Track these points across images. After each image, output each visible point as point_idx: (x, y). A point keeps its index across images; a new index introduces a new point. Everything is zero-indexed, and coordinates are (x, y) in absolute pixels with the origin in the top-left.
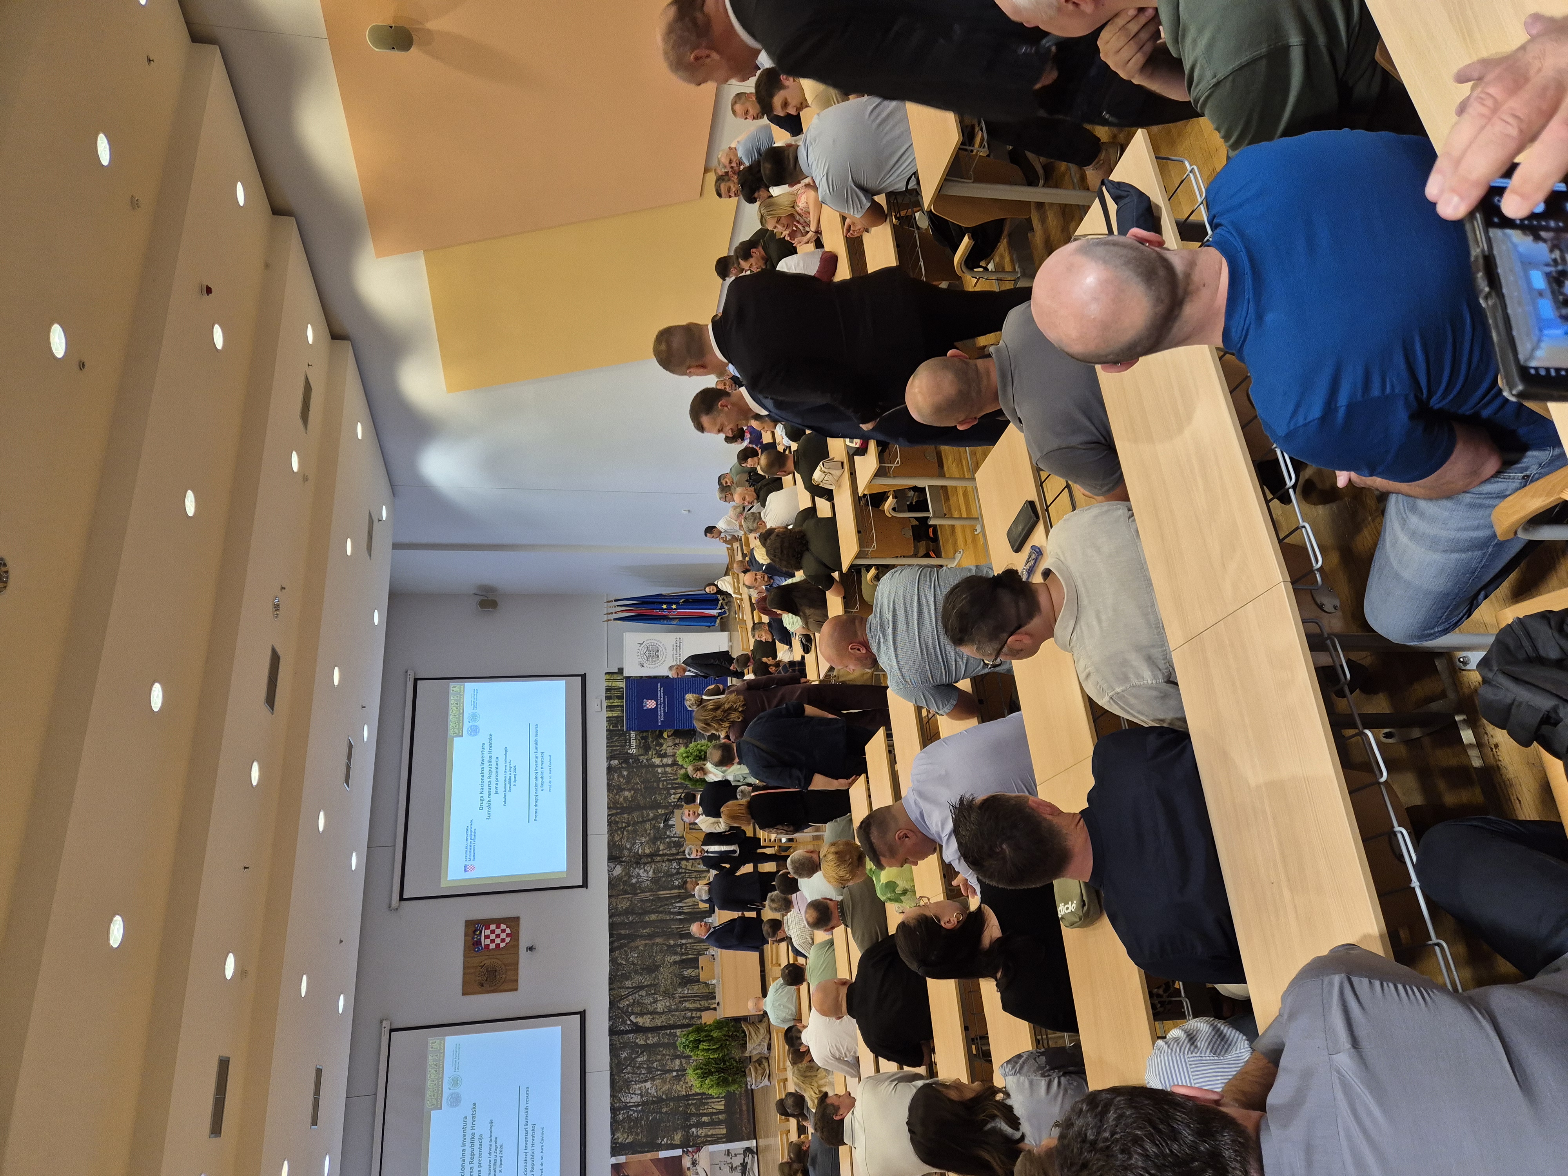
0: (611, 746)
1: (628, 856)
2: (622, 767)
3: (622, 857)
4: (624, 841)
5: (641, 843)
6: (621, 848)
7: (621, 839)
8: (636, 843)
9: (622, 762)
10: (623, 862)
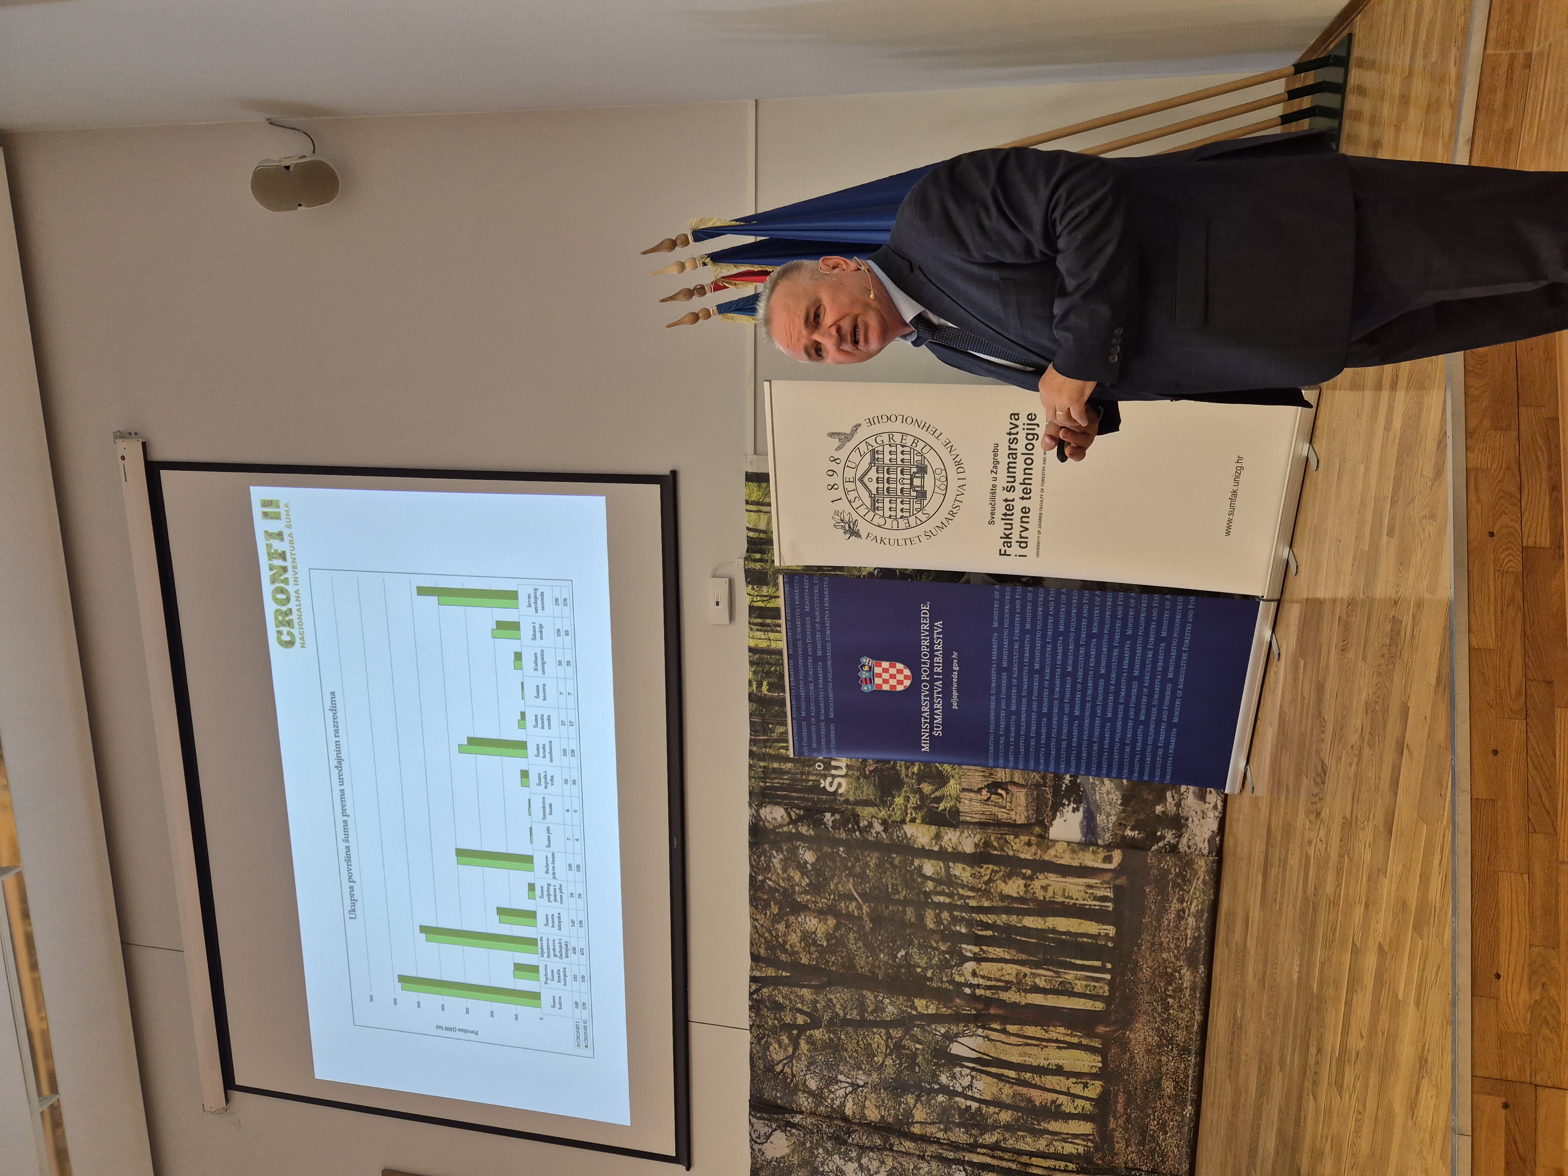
0: (763, 757)
1: (813, 1114)
2: (800, 836)
3: (792, 1112)
4: (799, 1066)
5: (855, 1086)
6: (792, 1087)
7: (790, 1058)
8: (838, 1082)
9: (800, 819)
10: (794, 1126)
